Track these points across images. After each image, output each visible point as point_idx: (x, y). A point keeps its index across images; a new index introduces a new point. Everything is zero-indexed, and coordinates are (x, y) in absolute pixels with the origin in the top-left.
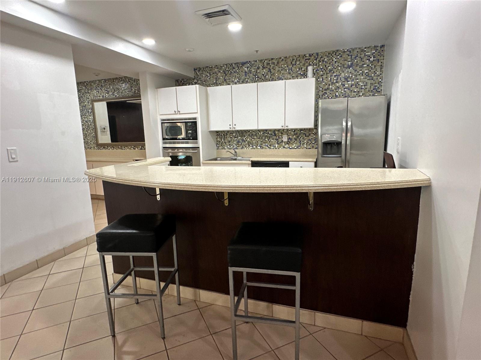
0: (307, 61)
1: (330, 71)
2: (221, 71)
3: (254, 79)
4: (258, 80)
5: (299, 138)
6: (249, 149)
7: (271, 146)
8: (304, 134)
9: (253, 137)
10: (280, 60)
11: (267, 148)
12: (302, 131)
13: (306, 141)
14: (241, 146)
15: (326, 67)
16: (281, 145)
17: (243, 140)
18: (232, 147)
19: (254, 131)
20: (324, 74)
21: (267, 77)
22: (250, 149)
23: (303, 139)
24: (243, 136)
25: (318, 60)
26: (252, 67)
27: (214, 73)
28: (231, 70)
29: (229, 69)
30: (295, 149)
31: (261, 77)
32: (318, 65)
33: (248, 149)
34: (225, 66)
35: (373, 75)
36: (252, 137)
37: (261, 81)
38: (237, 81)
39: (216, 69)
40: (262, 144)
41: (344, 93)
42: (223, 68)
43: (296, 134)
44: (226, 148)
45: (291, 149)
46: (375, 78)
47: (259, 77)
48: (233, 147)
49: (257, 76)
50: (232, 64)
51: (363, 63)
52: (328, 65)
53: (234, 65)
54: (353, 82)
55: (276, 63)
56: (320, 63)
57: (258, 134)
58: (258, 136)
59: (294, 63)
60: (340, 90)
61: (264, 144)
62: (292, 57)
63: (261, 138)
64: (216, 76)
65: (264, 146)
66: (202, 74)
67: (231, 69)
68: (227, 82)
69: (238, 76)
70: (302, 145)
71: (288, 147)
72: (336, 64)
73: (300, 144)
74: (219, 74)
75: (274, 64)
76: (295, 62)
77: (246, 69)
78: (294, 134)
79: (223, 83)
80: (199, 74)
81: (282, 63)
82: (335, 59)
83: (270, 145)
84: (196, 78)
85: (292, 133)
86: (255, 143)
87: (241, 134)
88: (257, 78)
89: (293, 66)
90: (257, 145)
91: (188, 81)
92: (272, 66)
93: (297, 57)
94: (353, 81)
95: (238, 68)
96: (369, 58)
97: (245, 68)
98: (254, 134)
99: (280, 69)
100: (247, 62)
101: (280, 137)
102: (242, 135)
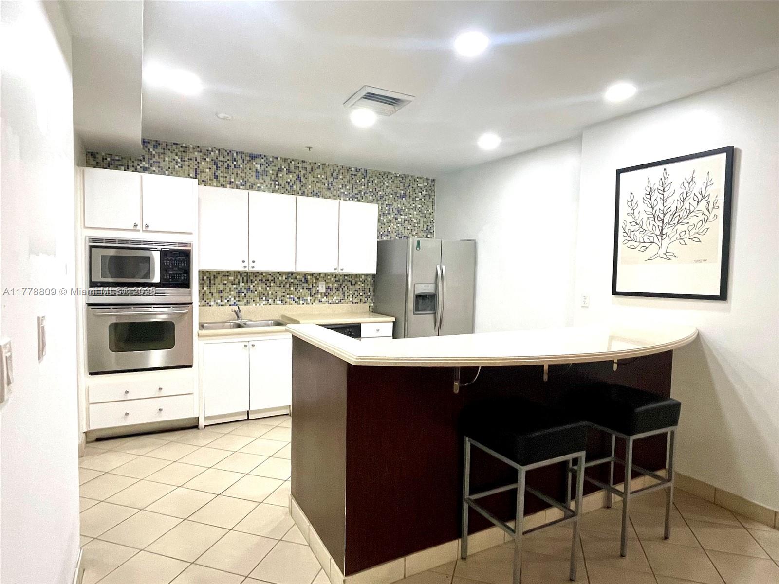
0: (353, 177)
1: (381, 197)
2: (208, 159)
3: (273, 186)
4: (279, 189)
5: (342, 287)
6: (260, 305)
7: (299, 300)
8: (349, 281)
9: (268, 285)
10: (316, 166)
11: (293, 302)
12: (346, 278)
13: (351, 292)
14: (246, 301)
15: (376, 190)
16: (316, 298)
17: (250, 288)
18: (226, 301)
19: (270, 274)
20: (374, 200)
21: (294, 187)
22: (262, 304)
23: (348, 289)
24: (249, 281)
25: (366, 179)
26: (269, 165)
27: (191, 159)
28: (228, 162)
29: (225, 159)
30: (337, 303)
31: (285, 186)
32: (366, 185)
33: (258, 304)
34: (217, 152)
35: (425, 212)
36: (266, 284)
37: (285, 192)
38: (241, 183)
39: (196, 153)
40: (284, 296)
41: (397, 229)
42: (212, 153)
43: (337, 281)
44: (212, 303)
45: (330, 303)
46: (427, 216)
47: (281, 185)
48: (228, 301)
49: (277, 183)
50: (230, 152)
51: (416, 195)
52: (379, 189)
53: (235, 154)
54: (406, 217)
55: (309, 169)
56: (369, 184)
57: (278, 279)
58: (278, 283)
59: (335, 175)
60: (392, 225)
61: (288, 296)
62: (333, 166)
63: (282, 285)
64: (196, 165)
65: (288, 300)
66: (162, 153)
67: (228, 160)
68: (220, 181)
69: (243, 175)
70: (346, 298)
71: (326, 302)
72: (388, 190)
73: (344, 296)
74: (203, 163)
75: (306, 170)
76: (337, 175)
77: (258, 166)
78: (336, 281)
79: (209, 182)
80: (154, 153)
81: (318, 171)
82: (387, 183)
83: (297, 298)
84: (146, 159)
85: (332, 279)
86: (272, 294)
87: (245, 279)
88: (277, 185)
89: (334, 180)
90: (276, 298)
91: (125, 161)
92: (303, 172)
93: (340, 167)
94: (406, 215)
95: (244, 162)
96: (421, 191)
97: (256, 164)
98: (270, 278)
99: (316, 180)
100: (261, 155)
101: (314, 285)
102: (247, 280)
